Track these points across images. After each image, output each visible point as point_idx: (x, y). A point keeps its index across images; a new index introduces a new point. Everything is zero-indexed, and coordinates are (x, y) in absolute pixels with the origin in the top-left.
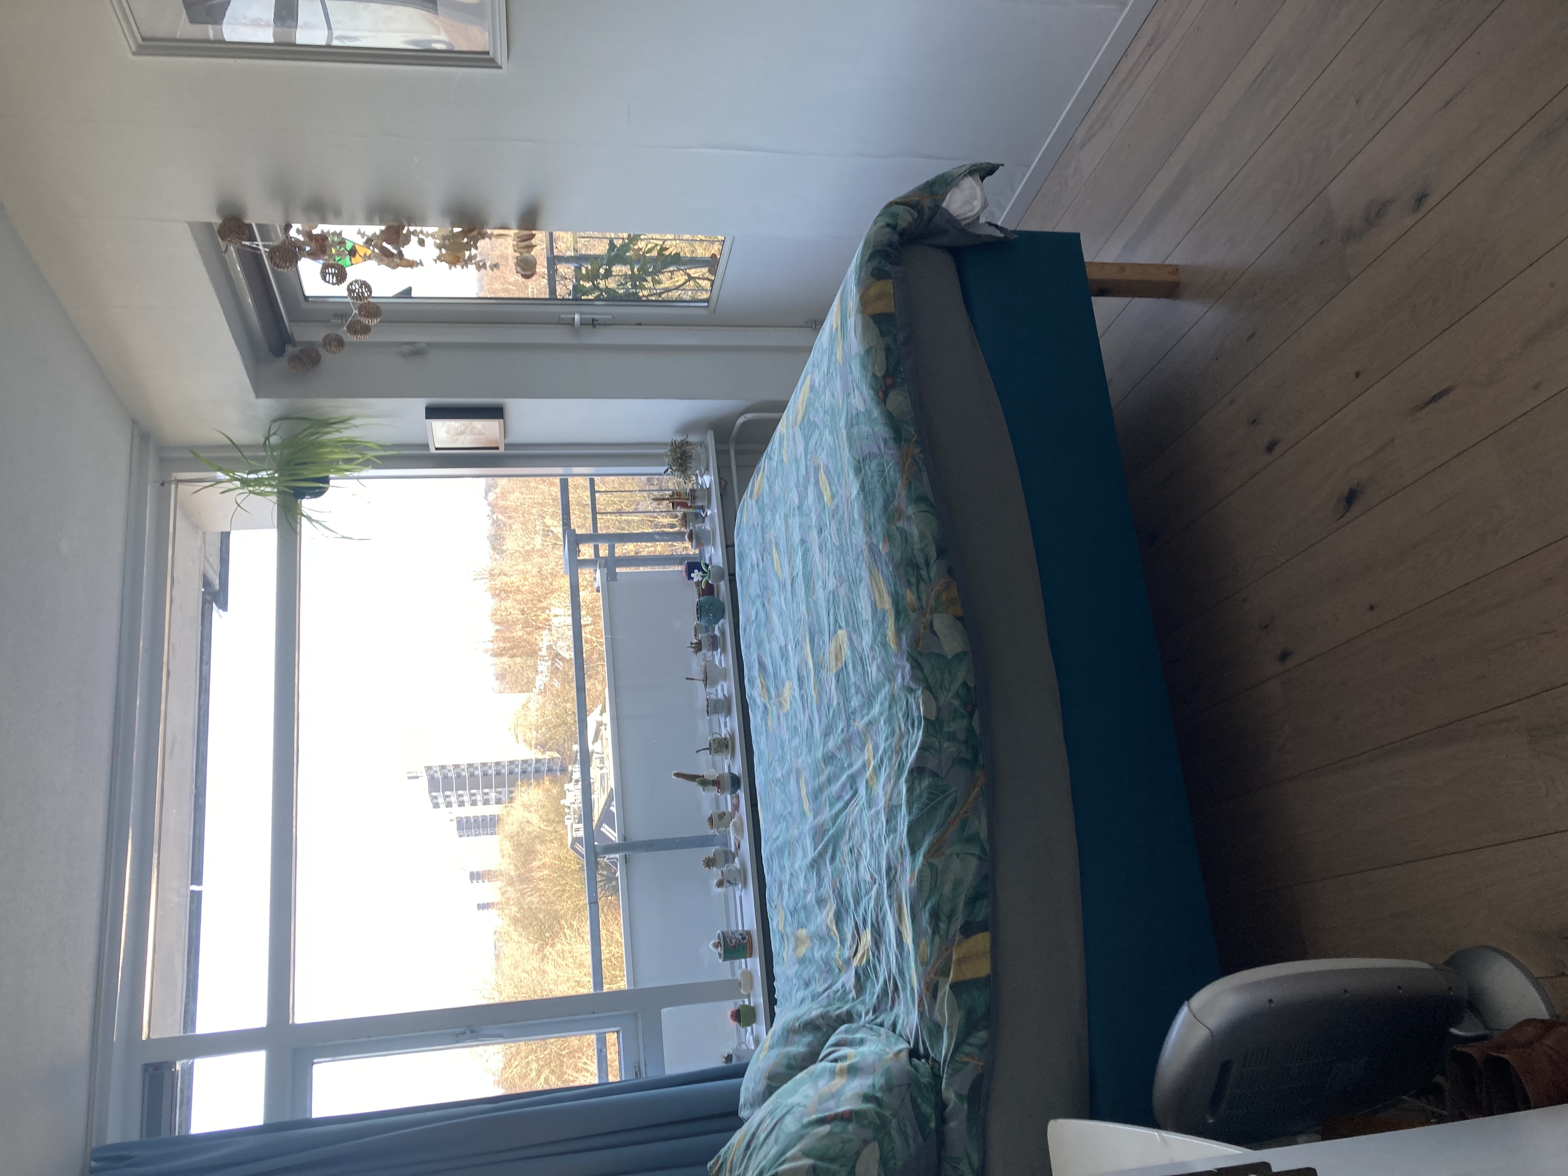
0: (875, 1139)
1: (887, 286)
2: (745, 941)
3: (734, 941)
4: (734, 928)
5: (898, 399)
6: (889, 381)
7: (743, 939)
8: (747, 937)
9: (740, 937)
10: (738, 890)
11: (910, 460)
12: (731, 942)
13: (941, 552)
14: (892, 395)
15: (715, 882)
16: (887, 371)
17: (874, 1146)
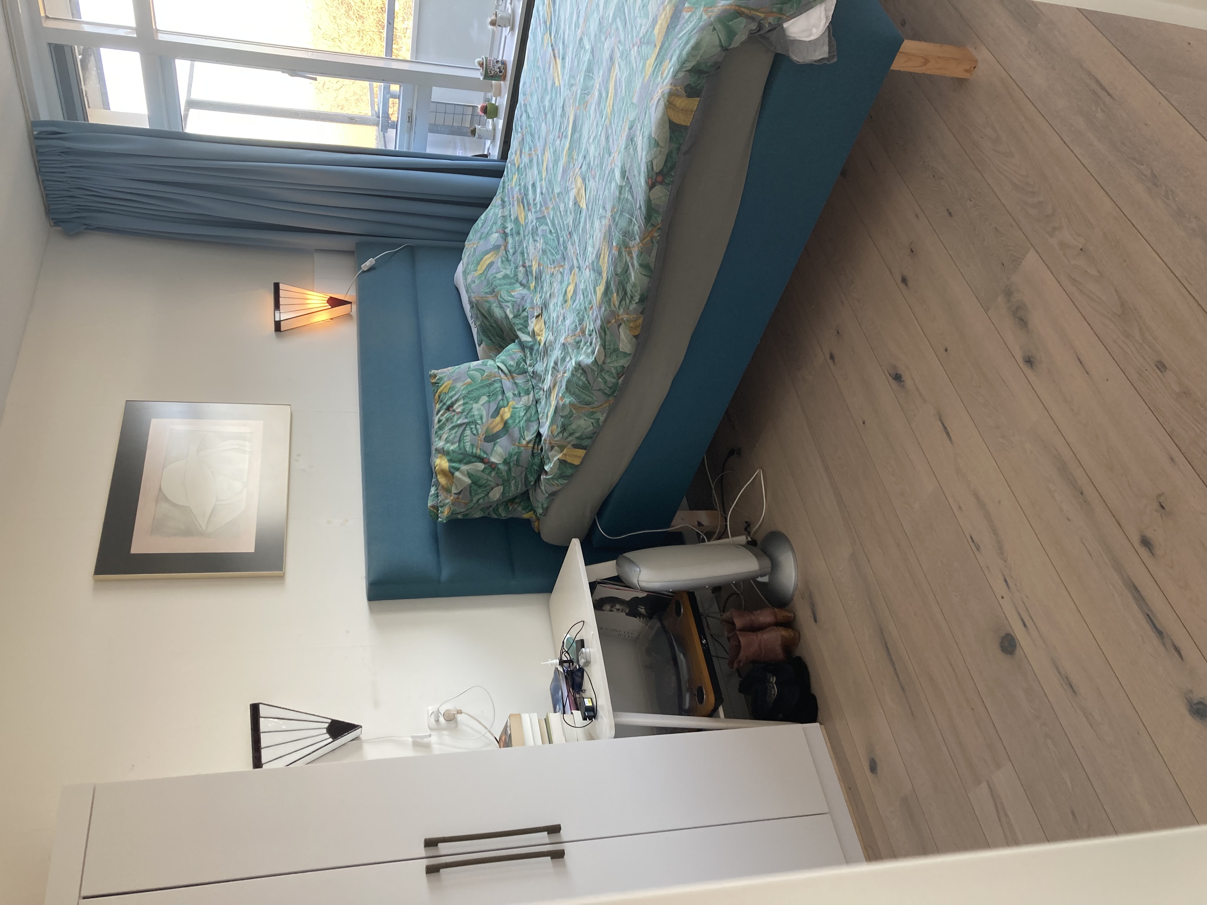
0: (502, 485)
1: (694, 103)
2: (501, 74)
3: (493, 72)
4: (494, 56)
5: (661, 193)
6: (659, 179)
7: (500, 72)
8: (503, 71)
9: (498, 70)
10: (506, 31)
11: (648, 238)
12: (491, 73)
13: (642, 300)
14: (658, 188)
15: (489, 20)
16: (662, 170)
17: (501, 488)
